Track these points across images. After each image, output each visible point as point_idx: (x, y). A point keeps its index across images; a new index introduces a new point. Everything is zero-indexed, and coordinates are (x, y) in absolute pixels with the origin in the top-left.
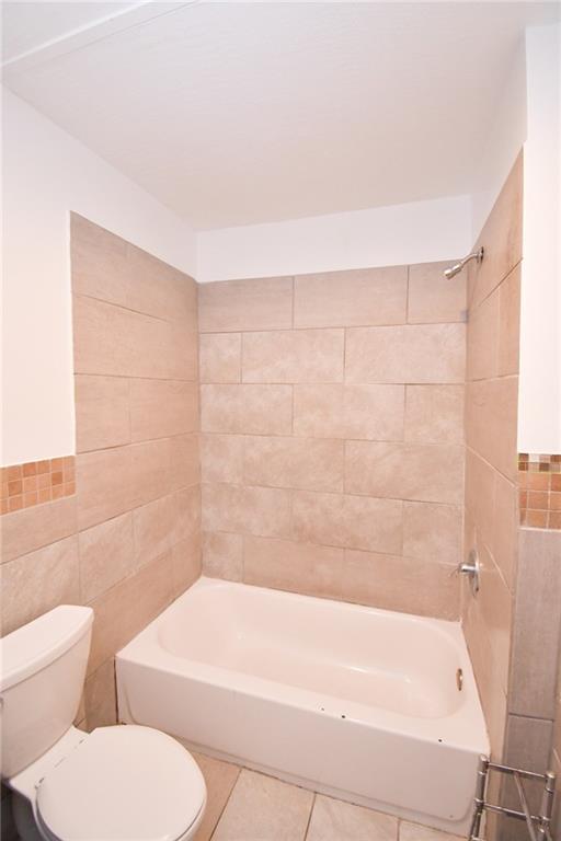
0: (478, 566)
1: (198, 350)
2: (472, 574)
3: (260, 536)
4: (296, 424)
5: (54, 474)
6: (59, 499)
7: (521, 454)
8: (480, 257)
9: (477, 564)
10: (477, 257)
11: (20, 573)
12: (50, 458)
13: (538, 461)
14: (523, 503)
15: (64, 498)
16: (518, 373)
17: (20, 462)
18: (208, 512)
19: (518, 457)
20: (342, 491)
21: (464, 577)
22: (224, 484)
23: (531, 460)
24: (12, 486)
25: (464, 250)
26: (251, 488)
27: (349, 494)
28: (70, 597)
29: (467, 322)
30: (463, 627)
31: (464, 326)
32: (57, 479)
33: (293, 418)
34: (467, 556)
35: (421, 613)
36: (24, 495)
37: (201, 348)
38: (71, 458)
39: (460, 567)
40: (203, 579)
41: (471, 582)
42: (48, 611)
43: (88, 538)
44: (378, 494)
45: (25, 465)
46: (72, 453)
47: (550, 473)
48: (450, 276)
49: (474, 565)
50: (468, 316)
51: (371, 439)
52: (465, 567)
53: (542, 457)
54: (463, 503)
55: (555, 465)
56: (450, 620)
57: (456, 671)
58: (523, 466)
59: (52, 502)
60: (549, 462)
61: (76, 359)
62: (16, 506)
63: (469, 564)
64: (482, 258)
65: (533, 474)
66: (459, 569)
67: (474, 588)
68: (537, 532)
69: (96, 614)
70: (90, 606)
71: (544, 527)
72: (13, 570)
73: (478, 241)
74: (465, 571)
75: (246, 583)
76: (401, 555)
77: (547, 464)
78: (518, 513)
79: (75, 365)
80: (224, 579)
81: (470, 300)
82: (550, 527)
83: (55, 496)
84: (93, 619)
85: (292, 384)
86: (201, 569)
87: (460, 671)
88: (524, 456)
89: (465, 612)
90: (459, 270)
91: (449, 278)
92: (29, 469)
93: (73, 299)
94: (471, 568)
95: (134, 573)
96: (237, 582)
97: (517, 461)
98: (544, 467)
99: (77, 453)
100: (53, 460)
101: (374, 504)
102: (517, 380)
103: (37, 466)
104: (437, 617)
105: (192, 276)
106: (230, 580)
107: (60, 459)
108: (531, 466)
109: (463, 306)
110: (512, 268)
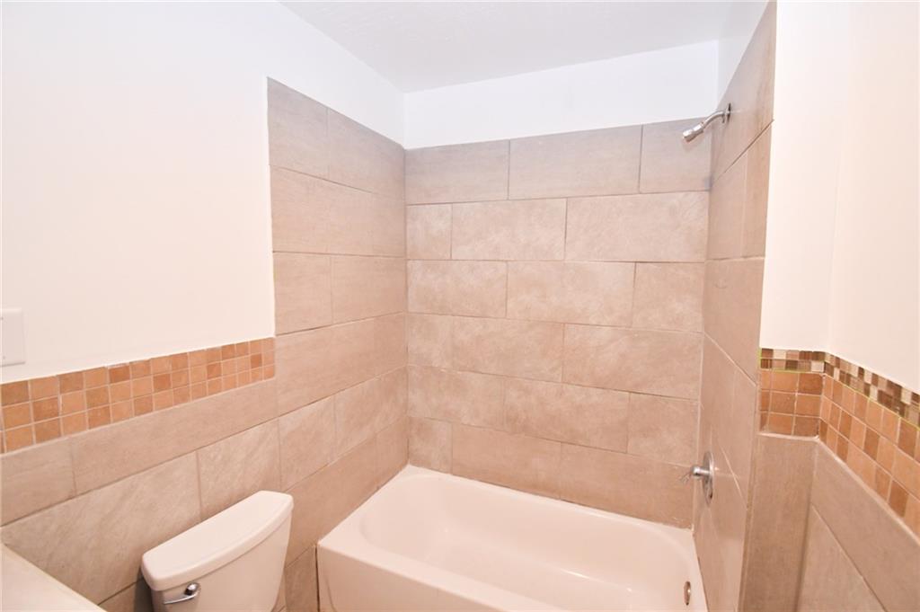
0: (713, 469)
1: (405, 223)
2: (706, 479)
3: (469, 425)
4: (510, 305)
5: (254, 357)
6: (259, 382)
7: (763, 350)
8: (727, 116)
9: (711, 468)
10: (723, 115)
11: (220, 457)
12: (249, 340)
13: (784, 358)
14: (765, 406)
15: (264, 381)
16: (764, 255)
17: (219, 344)
18: (416, 398)
19: (760, 351)
20: (560, 380)
21: (697, 482)
22: (432, 367)
23: (776, 356)
24: (210, 368)
25: (708, 107)
26: (459, 373)
27: (568, 383)
28: (271, 483)
29: (710, 190)
30: (694, 535)
31: (707, 194)
32: (257, 361)
33: (506, 299)
34: (702, 457)
35: (647, 516)
36: (222, 378)
37: (409, 220)
38: (270, 340)
39: (692, 469)
40: (409, 467)
41: (704, 486)
42: (247, 497)
43: (289, 422)
44: (600, 385)
45: (224, 347)
46: (272, 335)
47: (798, 372)
48: (689, 139)
49: (708, 469)
50: (711, 185)
51: (594, 323)
52: (697, 470)
53: (789, 353)
54: (699, 397)
55: (804, 364)
56: (681, 527)
57: (684, 584)
58: (767, 363)
59: (251, 385)
60: (797, 359)
61: (274, 236)
62: (215, 389)
63: (702, 468)
64: (729, 115)
65: (777, 372)
66: (691, 473)
67: (708, 494)
68: (779, 439)
69: (296, 501)
70: (289, 493)
71: (790, 434)
72: (212, 456)
73: (725, 96)
74: (697, 474)
75: (455, 475)
76: (626, 453)
77: (796, 362)
78: (758, 417)
79: (274, 243)
80: (432, 469)
81: (715, 164)
82: (795, 434)
83: (255, 379)
84: (292, 507)
85: (507, 261)
86: (408, 457)
87: (688, 585)
88: (768, 352)
89: (698, 519)
90: (701, 131)
91: (689, 141)
92: (228, 351)
93: (271, 172)
94: (705, 472)
95: (336, 460)
96: (446, 472)
97: (759, 357)
98: (791, 364)
99: (277, 335)
100: (252, 342)
101: (596, 396)
102: (762, 263)
103: (235, 347)
104: (666, 522)
105: (399, 142)
106: (438, 470)
107: (260, 340)
108: (775, 363)
109: (706, 172)
110: (761, 130)
